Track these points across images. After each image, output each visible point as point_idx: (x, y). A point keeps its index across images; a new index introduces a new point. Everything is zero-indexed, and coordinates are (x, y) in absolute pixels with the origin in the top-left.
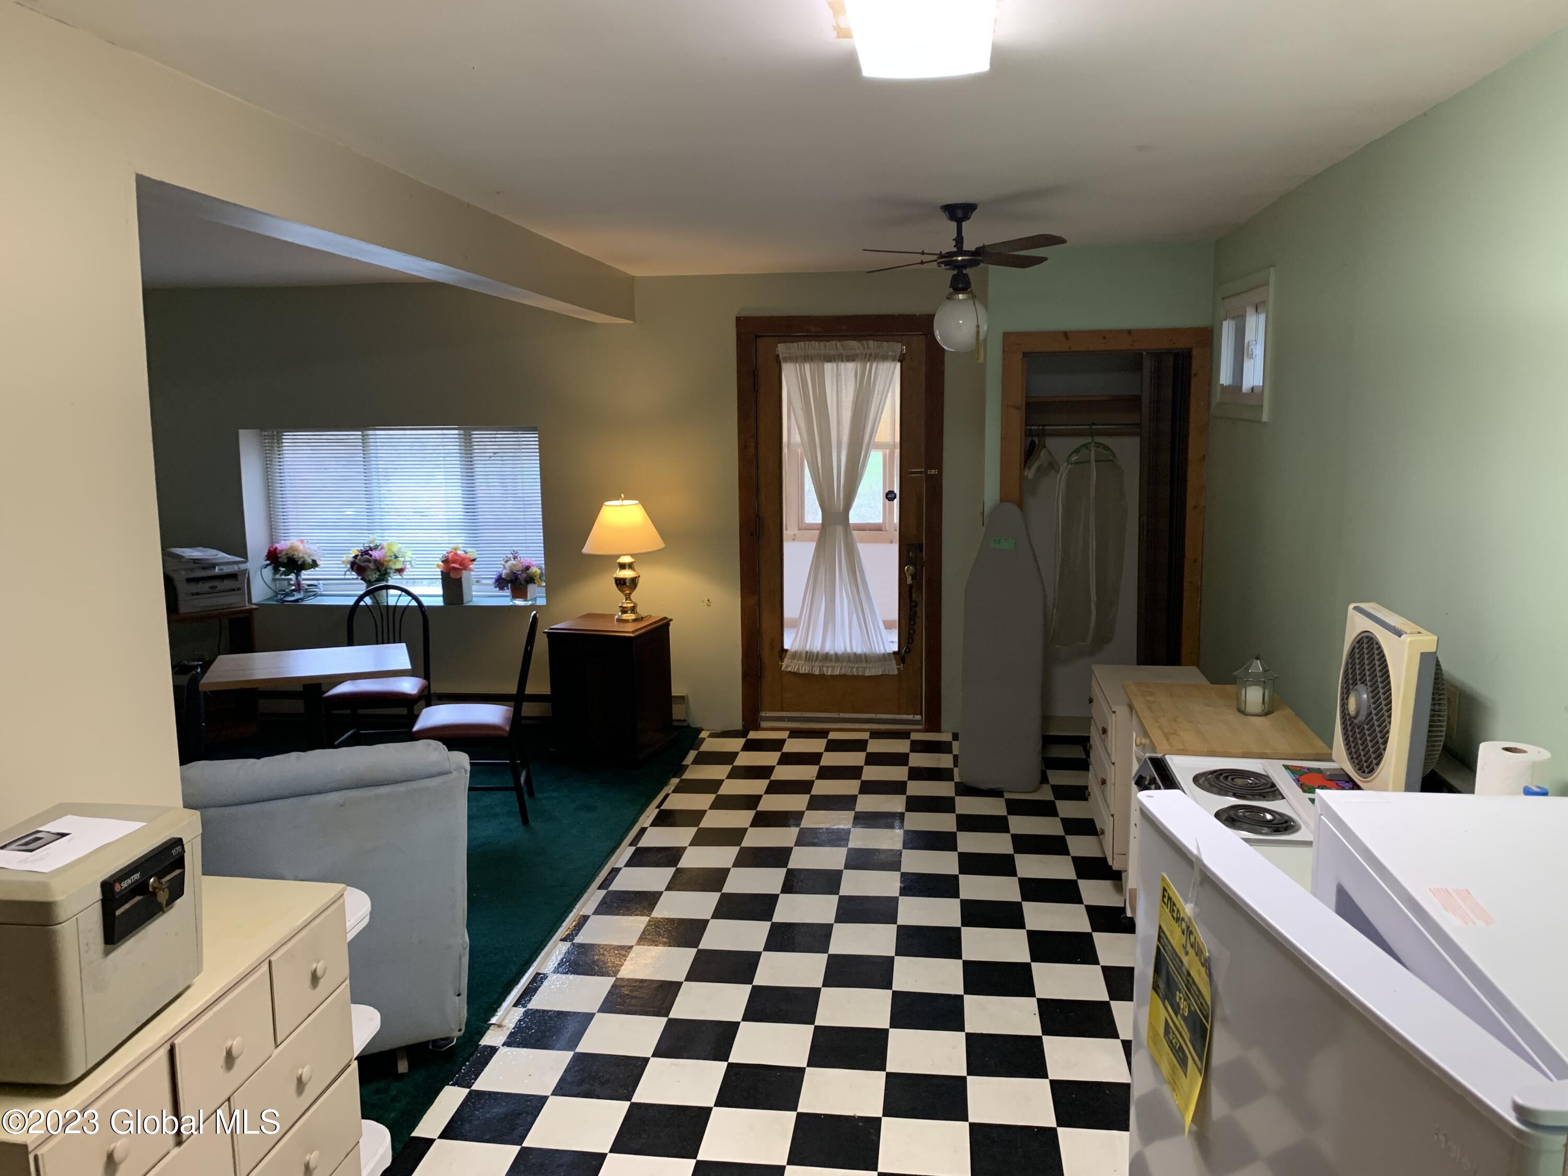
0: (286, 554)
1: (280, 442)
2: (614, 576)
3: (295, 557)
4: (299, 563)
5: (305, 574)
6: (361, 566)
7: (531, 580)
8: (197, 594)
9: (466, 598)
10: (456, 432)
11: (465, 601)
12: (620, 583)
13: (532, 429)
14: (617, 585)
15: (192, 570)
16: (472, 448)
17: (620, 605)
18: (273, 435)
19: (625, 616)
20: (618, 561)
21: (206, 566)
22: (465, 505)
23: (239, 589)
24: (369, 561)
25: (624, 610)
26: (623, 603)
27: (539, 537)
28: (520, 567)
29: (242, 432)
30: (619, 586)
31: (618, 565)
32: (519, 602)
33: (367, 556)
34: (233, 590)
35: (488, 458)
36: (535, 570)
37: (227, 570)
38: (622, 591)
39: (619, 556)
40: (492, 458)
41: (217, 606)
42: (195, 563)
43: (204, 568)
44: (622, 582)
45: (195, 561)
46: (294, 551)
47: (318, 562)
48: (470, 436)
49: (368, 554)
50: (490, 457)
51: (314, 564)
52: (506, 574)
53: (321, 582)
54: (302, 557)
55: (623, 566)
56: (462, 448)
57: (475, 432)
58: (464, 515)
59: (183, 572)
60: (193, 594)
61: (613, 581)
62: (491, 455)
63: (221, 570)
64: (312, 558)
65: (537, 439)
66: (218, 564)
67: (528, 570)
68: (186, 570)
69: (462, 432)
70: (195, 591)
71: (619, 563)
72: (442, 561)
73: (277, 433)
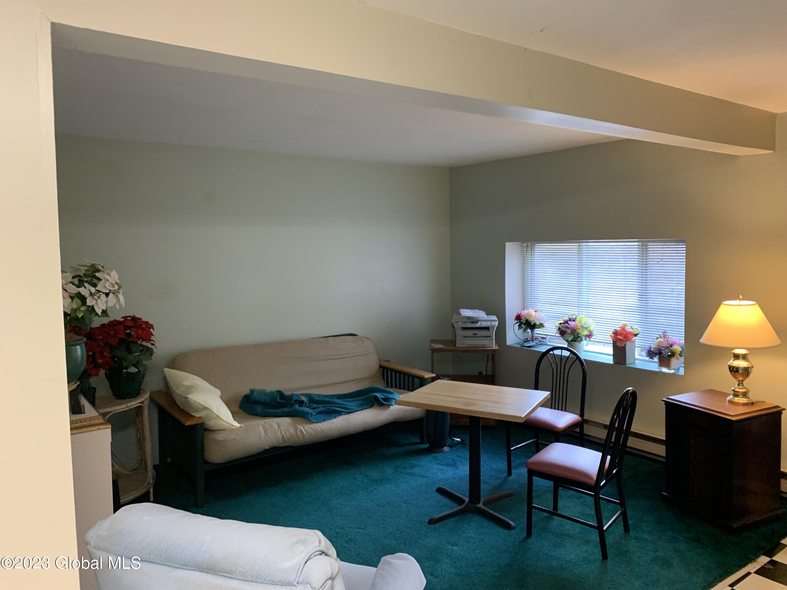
0: (525, 318)
1: (532, 249)
2: (729, 364)
3: (529, 320)
4: (532, 324)
5: (537, 331)
6: (562, 330)
7: (673, 354)
8: (467, 337)
9: (628, 361)
10: (637, 244)
11: (627, 363)
12: (734, 370)
13: (683, 241)
14: (731, 371)
15: (465, 323)
16: (647, 255)
17: (732, 389)
18: (527, 246)
19: (736, 399)
20: (733, 352)
21: (474, 321)
22: (639, 295)
23: (490, 336)
24: (568, 328)
25: (736, 394)
26: (735, 388)
27: (682, 322)
28: (665, 344)
29: (508, 244)
30: (732, 372)
31: (733, 355)
32: (664, 370)
33: (566, 324)
34: (486, 337)
35: (656, 263)
36: (677, 348)
37: (484, 324)
38: (735, 377)
39: (734, 349)
40: (660, 263)
41: (477, 345)
42: (468, 319)
43: (472, 322)
44: (735, 370)
45: (469, 318)
46: (529, 316)
47: (544, 325)
48: (646, 246)
49: (568, 323)
50: (658, 262)
51: (541, 326)
52: (654, 348)
53: (548, 337)
54: (533, 320)
55: (737, 357)
56: (640, 255)
57: (649, 244)
58: (638, 302)
59: (460, 324)
60: (464, 337)
61: (728, 368)
62: (659, 260)
63: (481, 324)
64: (540, 322)
65: (685, 249)
66: (480, 321)
67: (671, 346)
68: (463, 322)
69: (640, 244)
70: (465, 335)
71: (734, 353)
72: (613, 333)
73: (531, 244)
